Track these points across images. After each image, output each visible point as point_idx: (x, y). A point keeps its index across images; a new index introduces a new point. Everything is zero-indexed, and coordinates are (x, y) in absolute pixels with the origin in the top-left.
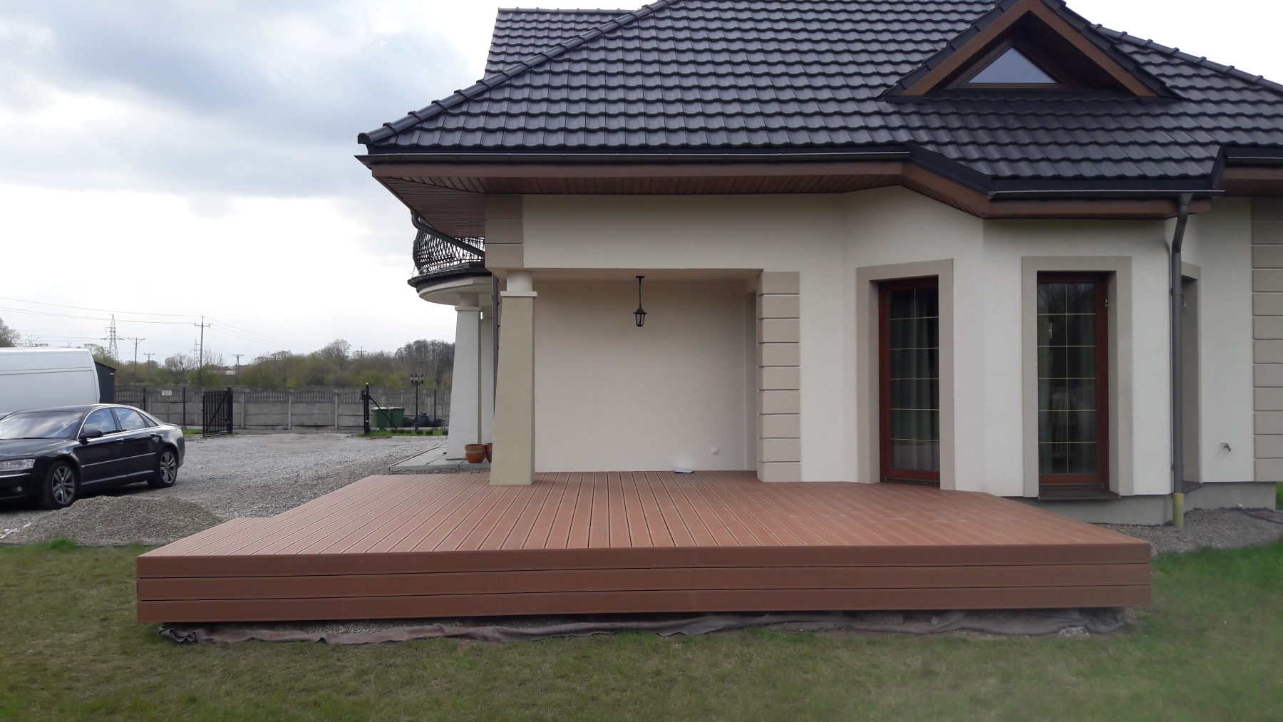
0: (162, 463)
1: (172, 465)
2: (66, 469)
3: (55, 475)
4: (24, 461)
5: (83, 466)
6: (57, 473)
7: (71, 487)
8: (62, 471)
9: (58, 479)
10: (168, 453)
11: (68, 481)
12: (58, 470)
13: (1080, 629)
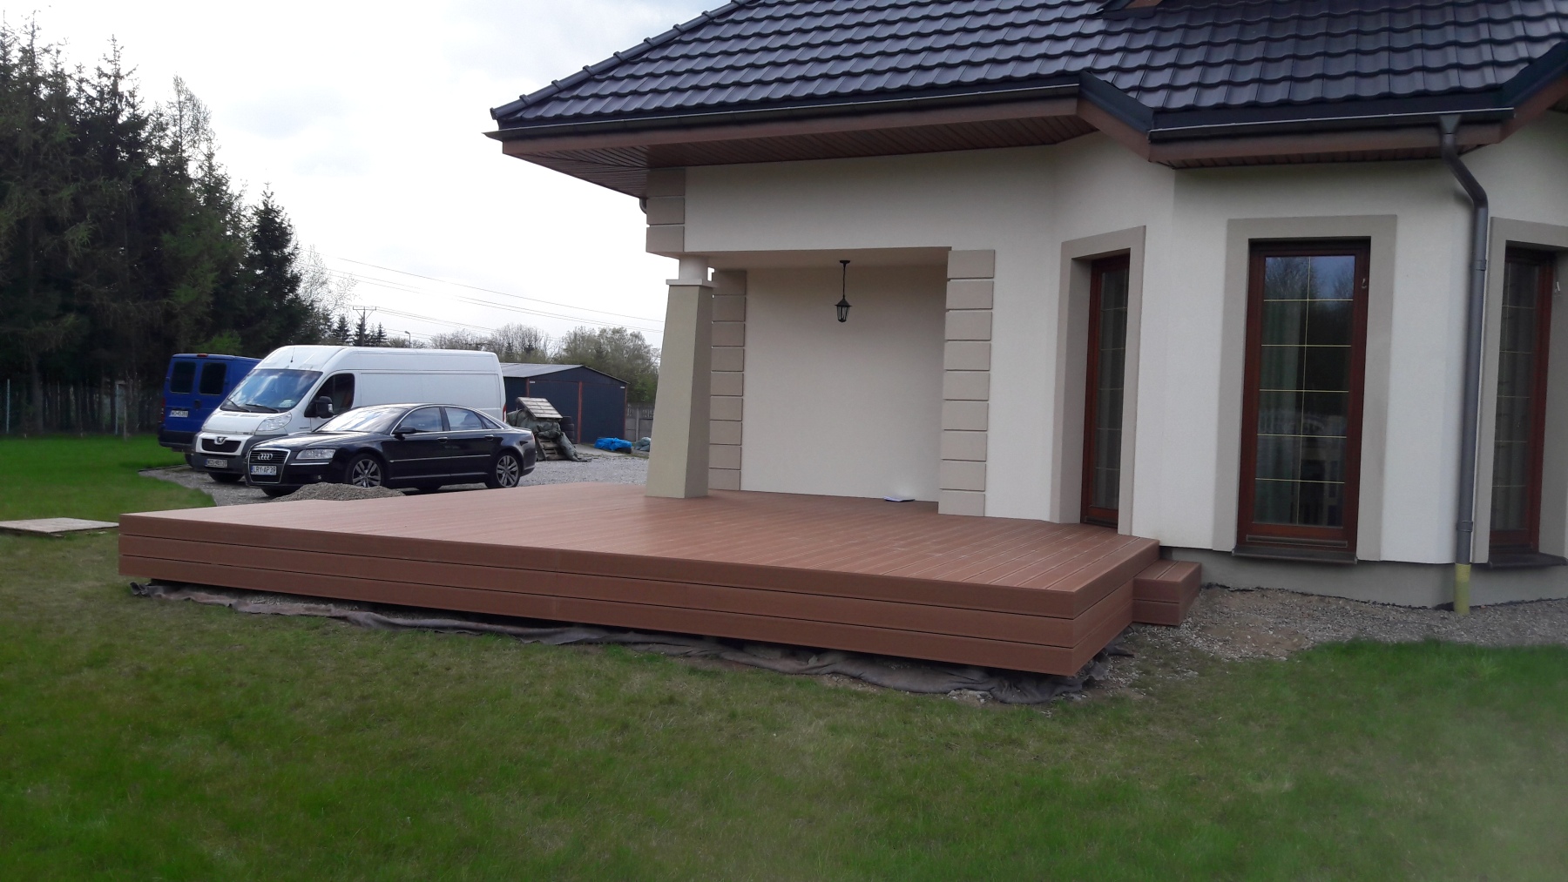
0: (499, 466)
1: (514, 469)
2: (371, 462)
3: (357, 467)
4: (326, 451)
5: (392, 461)
6: (359, 465)
7: (377, 481)
8: (366, 464)
9: (360, 471)
10: (508, 457)
11: (373, 474)
12: (360, 462)
13: (978, 694)
